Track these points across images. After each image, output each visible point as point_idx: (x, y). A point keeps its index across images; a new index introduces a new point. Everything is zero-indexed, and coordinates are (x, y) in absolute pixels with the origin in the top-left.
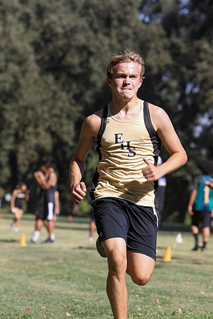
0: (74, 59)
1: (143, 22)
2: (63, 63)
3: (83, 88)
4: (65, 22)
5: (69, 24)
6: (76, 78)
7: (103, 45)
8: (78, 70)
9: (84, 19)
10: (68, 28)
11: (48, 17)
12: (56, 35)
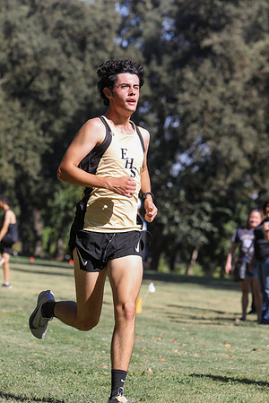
0: (43, 84)
1: (121, 46)
2: (31, 88)
3: (52, 117)
4: (35, 43)
5: (39, 45)
6: (44, 105)
7: (76, 70)
8: (47, 97)
9: (56, 41)
10: (38, 50)
11: (16, 37)
12: (24, 57)
